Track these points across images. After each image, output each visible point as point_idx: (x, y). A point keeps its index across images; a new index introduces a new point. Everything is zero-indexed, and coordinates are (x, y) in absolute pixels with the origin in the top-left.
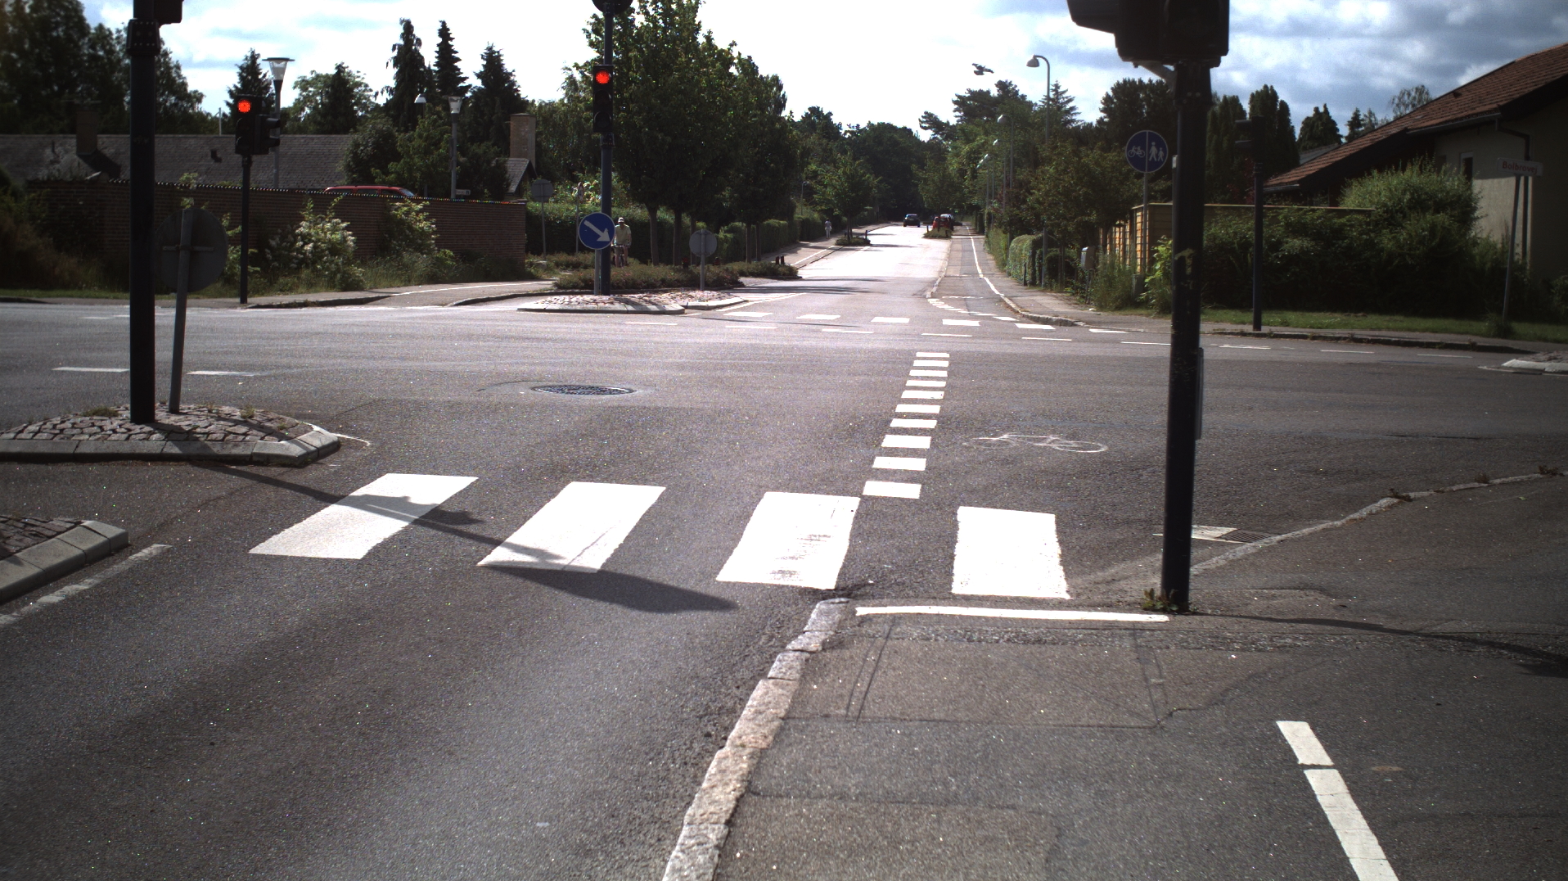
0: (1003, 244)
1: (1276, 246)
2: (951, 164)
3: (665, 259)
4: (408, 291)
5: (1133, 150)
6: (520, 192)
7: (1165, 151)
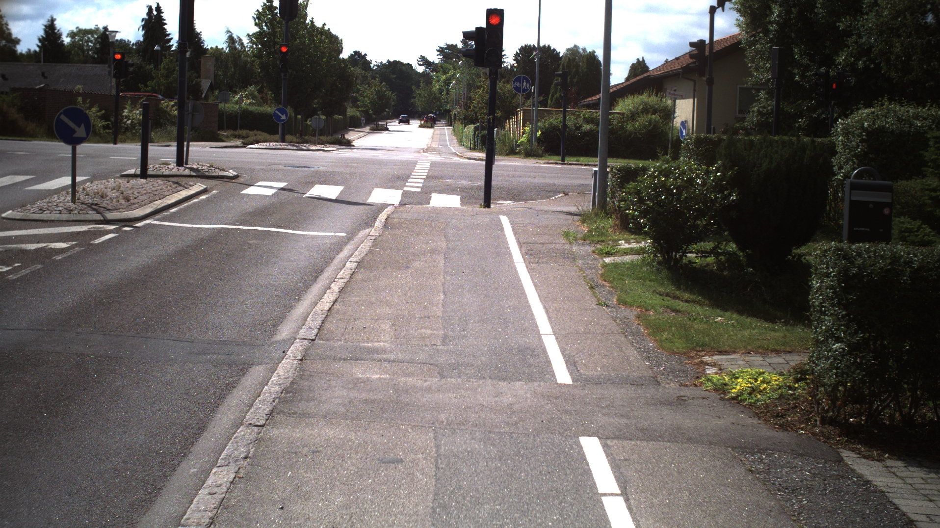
0: (461, 130)
2: (435, 86)
5: (515, 84)
6: (206, 98)
7: (530, 84)
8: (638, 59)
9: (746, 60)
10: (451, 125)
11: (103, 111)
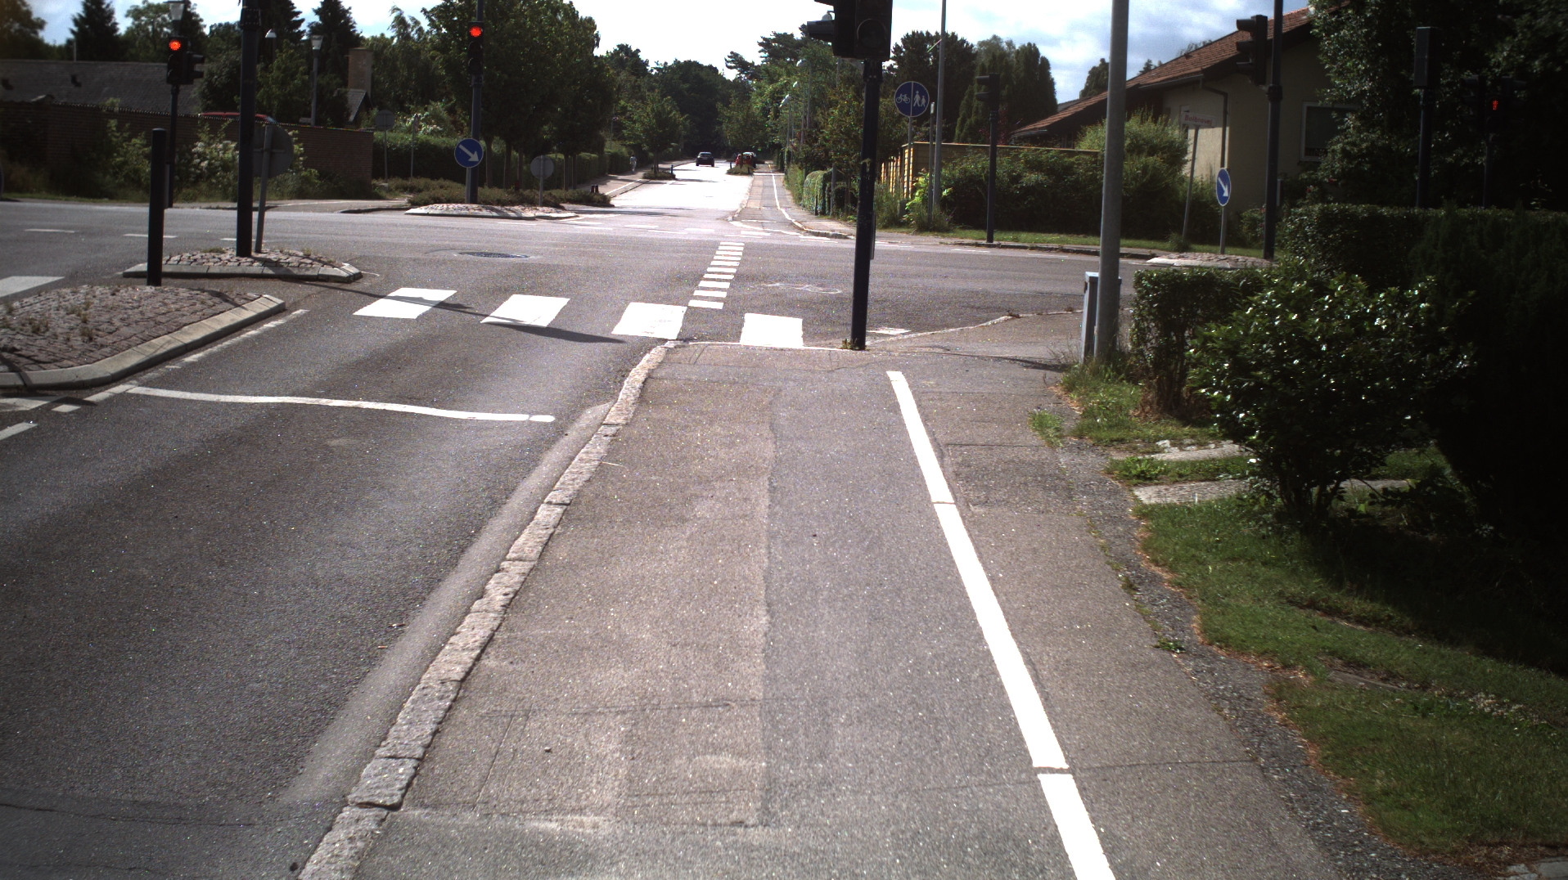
0: (799, 180)
1: (1016, 179)
2: (755, 103)
3: (496, 185)
4: (291, 203)
5: (900, 98)
6: (357, 121)
7: (927, 99)
8: (1103, 60)
9: (1320, 57)
10: (782, 170)
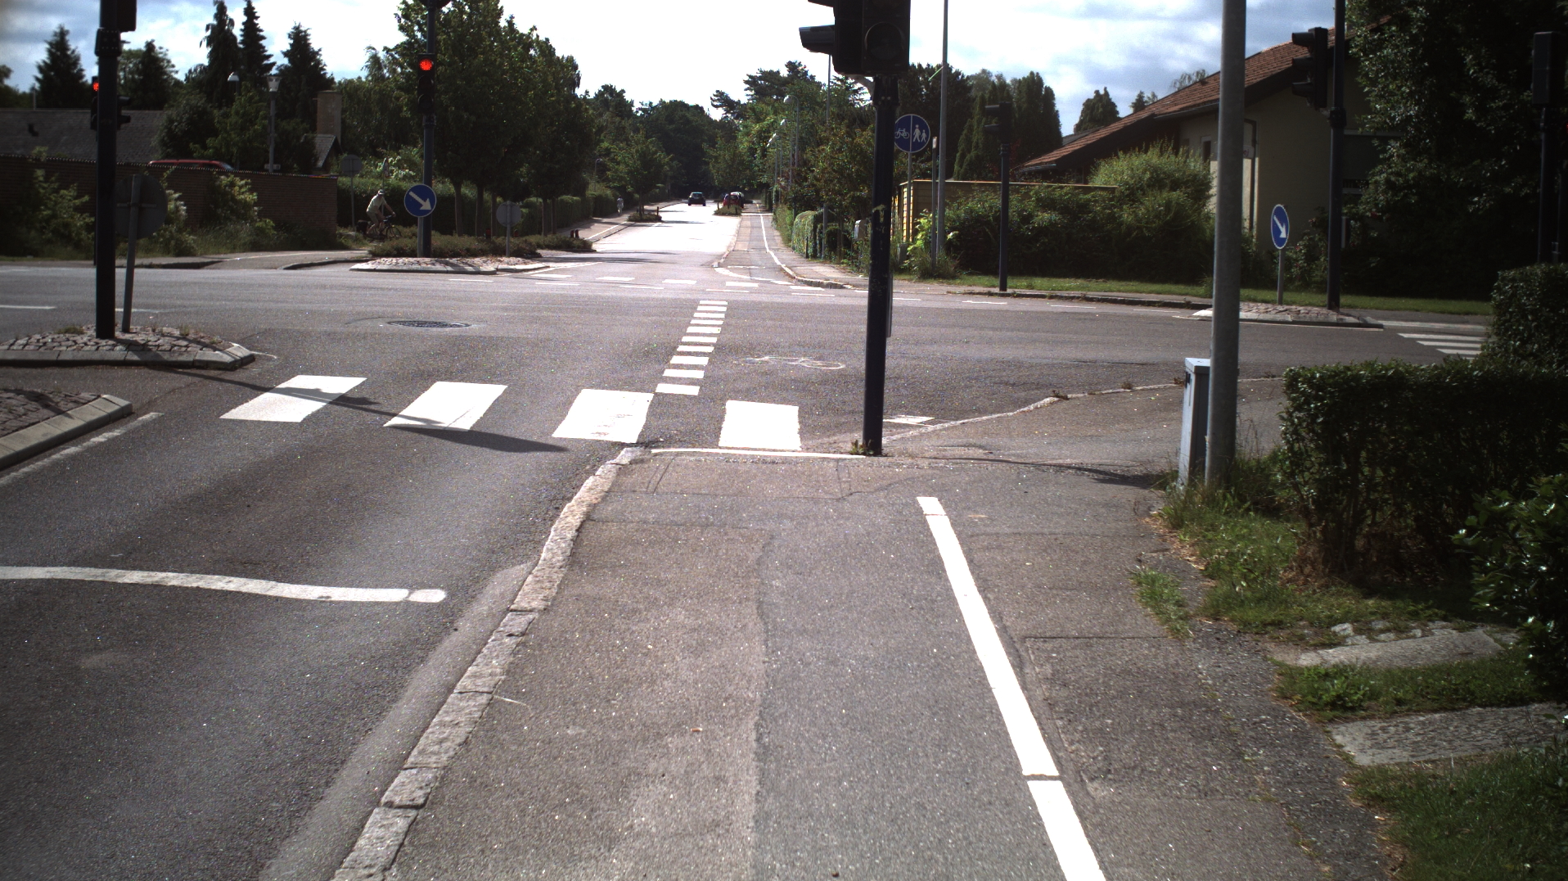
0: (788, 220)
1: (1027, 219)
2: (742, 143)
3: (469, 231)
4: (238, 257)
5: (899, 132)
6: (326, 167)
7: (927, 133)
8: (1097, 92)
9: (1359, 79)
10: (770, 210)
11: (86, 198)
